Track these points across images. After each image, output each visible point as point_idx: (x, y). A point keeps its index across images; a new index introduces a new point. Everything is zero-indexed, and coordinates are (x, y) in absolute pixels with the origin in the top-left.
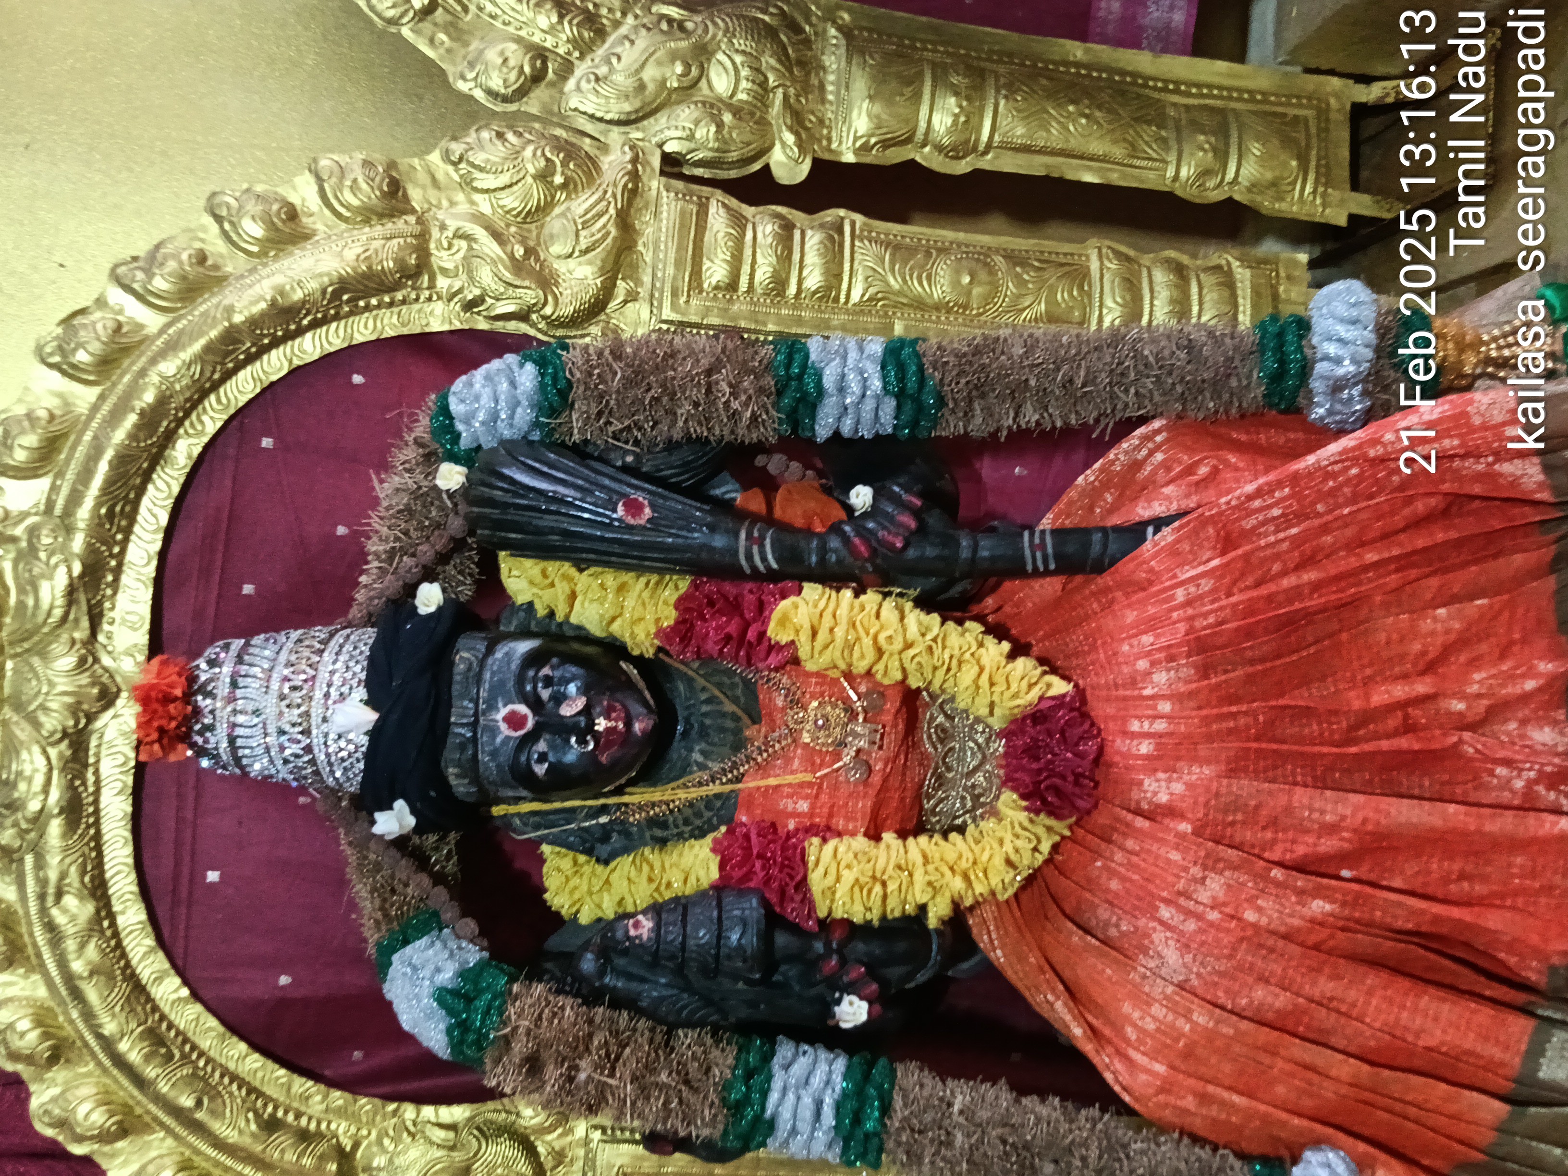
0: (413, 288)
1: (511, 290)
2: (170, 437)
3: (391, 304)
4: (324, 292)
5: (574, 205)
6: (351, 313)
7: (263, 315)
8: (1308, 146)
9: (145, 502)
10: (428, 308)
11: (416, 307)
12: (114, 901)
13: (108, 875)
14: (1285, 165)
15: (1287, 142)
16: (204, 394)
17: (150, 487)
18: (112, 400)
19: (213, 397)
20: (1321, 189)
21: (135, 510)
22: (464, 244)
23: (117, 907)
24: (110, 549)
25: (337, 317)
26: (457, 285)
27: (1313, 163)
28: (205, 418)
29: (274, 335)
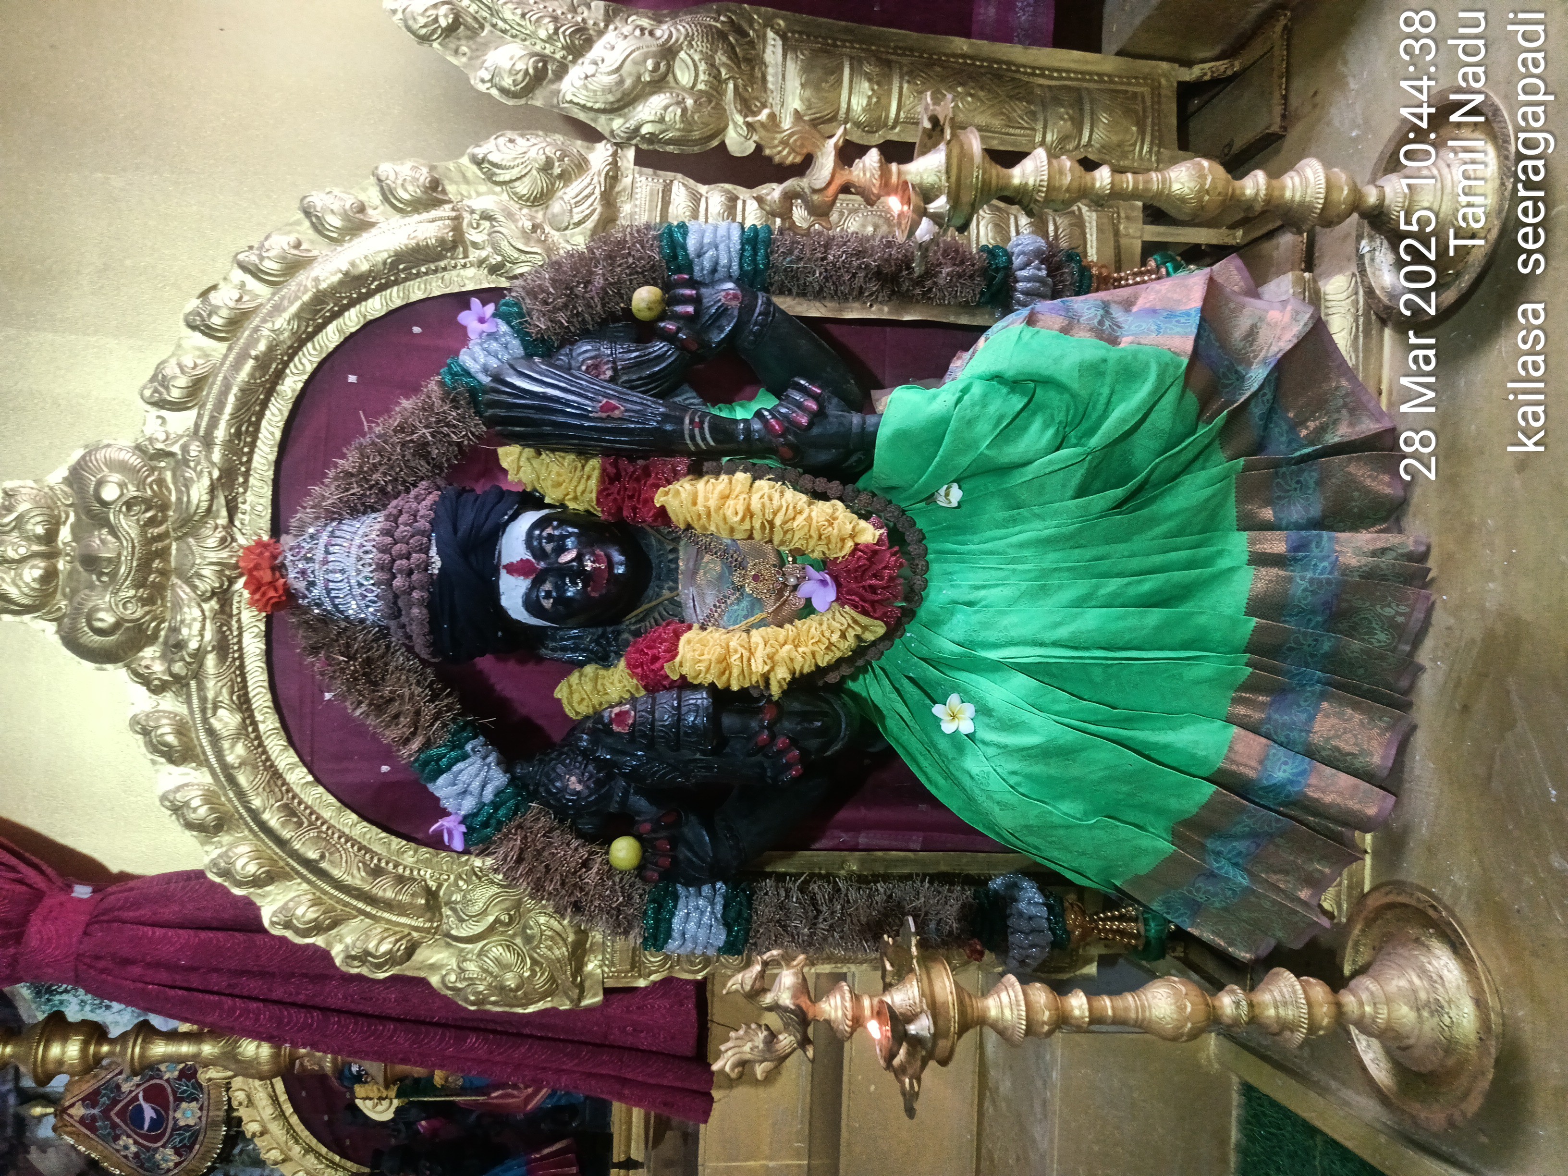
0: (452, 258)
1: (523, 257)
2: (279, 376)
3: (436, 271)
4: (385, 263)
5: (568, 190)
6: (406, 280)
7: (341, 283)
8: (1145, 117)
9: (264, 423)
10: (462, 272)
11: (454, 273)
12: (256, 714)
13: (251, 695)
14: (1127, 131)
15: (1128, 112)
16: (302, 343)
17: (267, 412)
18: (236, 350)
19: (309, 345)
20: (1155, 149)
21: (257, 430)
22: (486, 224)
23: (258, 717)
24: (240, 459)
25: (396, 283)
26: (483, 254)
27: (1149, 129)
28: (304, 360)
29: (350, 297)
